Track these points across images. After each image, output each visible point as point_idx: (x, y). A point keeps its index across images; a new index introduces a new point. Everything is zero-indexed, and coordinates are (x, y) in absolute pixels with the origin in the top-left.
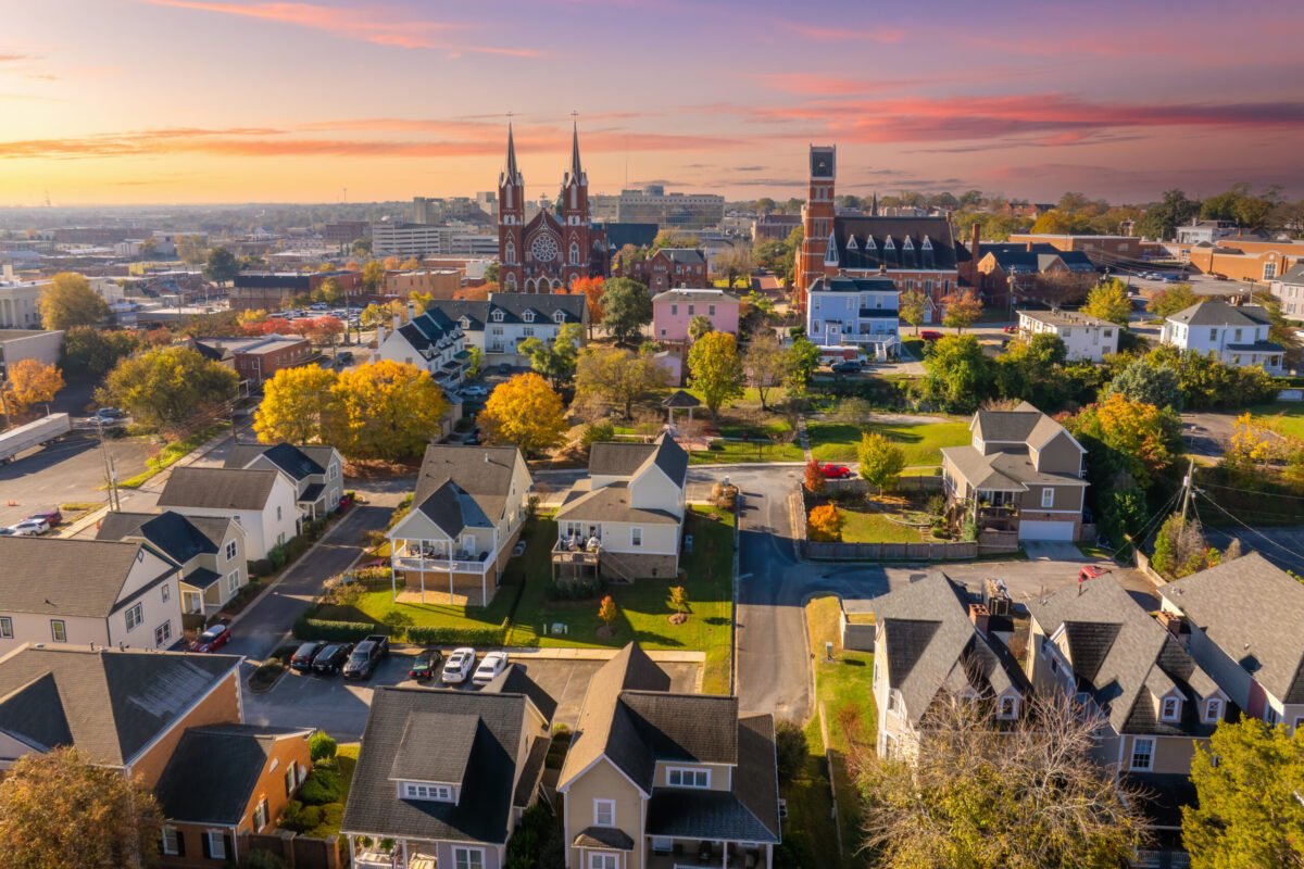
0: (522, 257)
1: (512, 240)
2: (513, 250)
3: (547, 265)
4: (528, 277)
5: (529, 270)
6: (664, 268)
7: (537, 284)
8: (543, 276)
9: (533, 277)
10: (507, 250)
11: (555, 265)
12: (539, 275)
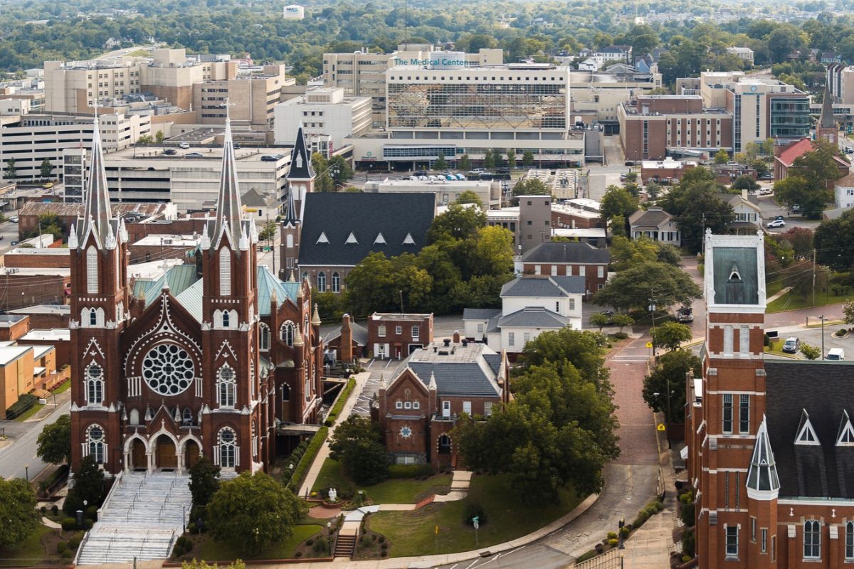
0: (118, 391)
1: (98, 358)
2: (101, 378)
3: (171, 403)
4: (131, 432)
5: (135, 416)
6: (416, 405)
7: (150, 445)
8: (163, 431)
9: (142, 432)
10: (88, 377)
11: (189, 405)
12: (154, 427)
